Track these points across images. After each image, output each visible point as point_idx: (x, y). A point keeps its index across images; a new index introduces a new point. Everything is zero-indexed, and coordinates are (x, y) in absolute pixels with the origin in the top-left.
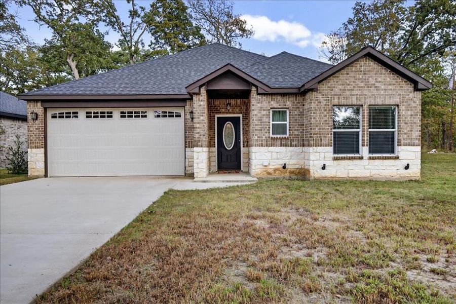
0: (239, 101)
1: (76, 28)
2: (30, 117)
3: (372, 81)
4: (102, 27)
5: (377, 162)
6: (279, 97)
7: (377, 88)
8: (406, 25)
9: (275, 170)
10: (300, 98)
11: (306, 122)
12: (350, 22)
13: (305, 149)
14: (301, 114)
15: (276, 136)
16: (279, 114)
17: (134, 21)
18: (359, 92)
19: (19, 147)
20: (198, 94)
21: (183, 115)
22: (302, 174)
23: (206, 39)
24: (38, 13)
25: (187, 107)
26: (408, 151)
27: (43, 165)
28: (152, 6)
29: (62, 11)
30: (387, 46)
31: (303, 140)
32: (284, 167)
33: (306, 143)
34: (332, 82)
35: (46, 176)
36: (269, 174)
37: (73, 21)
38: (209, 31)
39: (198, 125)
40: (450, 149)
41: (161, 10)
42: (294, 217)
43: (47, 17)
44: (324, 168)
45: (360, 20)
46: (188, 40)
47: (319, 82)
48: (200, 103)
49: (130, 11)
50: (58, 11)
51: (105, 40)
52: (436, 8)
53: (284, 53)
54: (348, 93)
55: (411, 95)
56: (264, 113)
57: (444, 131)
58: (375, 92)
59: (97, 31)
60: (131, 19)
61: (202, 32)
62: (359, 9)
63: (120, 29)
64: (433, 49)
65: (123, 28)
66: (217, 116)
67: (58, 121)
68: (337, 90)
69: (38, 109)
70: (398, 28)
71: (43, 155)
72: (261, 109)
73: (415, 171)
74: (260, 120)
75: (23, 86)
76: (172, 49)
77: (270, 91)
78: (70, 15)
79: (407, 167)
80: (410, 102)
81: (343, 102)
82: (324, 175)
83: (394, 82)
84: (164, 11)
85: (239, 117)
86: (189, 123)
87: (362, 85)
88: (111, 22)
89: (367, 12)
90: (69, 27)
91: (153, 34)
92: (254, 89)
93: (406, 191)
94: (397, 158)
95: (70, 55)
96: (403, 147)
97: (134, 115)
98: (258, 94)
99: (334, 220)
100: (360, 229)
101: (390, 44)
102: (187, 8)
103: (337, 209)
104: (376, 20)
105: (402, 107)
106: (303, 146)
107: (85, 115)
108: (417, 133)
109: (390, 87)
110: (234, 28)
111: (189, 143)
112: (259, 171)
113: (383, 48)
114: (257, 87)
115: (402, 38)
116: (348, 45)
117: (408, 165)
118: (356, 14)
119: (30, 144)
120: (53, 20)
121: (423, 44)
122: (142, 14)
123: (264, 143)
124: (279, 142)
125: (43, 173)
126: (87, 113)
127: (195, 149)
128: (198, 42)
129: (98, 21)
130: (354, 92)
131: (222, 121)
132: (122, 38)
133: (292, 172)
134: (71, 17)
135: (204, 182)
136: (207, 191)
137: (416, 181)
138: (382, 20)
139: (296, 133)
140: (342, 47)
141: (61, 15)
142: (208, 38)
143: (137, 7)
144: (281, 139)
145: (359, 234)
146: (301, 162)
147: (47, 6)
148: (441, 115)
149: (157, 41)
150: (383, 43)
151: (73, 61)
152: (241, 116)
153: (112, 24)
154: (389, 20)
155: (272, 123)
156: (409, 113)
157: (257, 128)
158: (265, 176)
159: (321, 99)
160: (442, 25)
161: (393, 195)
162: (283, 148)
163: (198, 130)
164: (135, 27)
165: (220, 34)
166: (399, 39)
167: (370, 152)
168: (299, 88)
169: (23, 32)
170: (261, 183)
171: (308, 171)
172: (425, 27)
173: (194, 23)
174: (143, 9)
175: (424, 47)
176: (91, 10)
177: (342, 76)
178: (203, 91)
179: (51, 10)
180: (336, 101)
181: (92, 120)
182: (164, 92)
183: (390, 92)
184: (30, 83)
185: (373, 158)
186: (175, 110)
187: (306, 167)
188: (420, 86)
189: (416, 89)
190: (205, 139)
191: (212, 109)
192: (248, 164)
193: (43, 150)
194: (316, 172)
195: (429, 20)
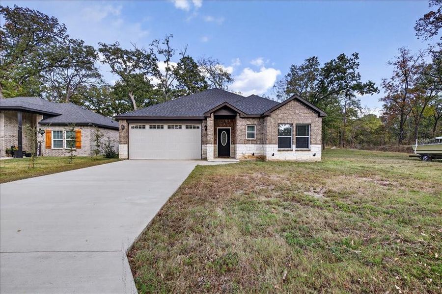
0: (229, 120)
1: (134, 76)
2: (120, 128)
3: (297, 112)
4: (149, 77)
5: (300, 152)
6: (251, 119)
7: (300, 116)
8: (319, 78)
9: (249, 156)
10: (261, 120)
11: (264, 131)
12: (289, 75)
13: (264, 145)
14: (262, 128)
15: (249, 139)
16: (251, 127)
17: (168, 73)
18: (291, 117)
19: (109, 144)
20: (210, 117)
21: (200, 127)
22: (262, 158)
23: (208, 84)
24: (113, 68)
25: (203, 124)
26: (315, 147)
27: (127, 153)
28: (178, 64)
29: (126, 66)
30: (308, 89)
31: (263, 141)
32: (253, 155)
33: (264, 142)
34: (278, 112)
35: (128, 159)
36: (245, 158)
37: (133, 72)
38: (209, 79)
39: (209, 133)
40: (343, 147)
41: (183, 67)
42: (260, 176)
43: (118, 70)
44: (273, 155)
45: (294, 74)
46: (198, 83)
47: (271, 112)
48: (210, 122)
49: (166, 68)
50: (124, 66)
51: (151, 83)
52: (334, 69)
53: (253, 95)
54: (285, 118)
55: (317, 119)
56: (243, 127)
57: (340, 136)
58: (299, 117)
59: (146, 77)
60: (166, 72)
61: (206, 80)
62: (293, 69)
63: (160, 78)
64: (334, 91)
65: (162, 77)
66: (218, 128)
67: (135, 130)
68: (280, 116)
69: (125, 123)
70: (314, 79)
71: (127, 148)
72: (242, 125)
73: (319, 157)
74: (241, 130)
75: (99, 108)
76: (189, 89)
77: (246, 116)
78: (131, 68)
79: (314, 155)
80: (317, 123)
81: (283, 122)
82: (273, 159)
83: (308, 112)
84: (185, 68)
85: (229, 129)
86: (204, 132)
87: (293, 114)
88: (155, 73)
89: (298, 71)
90: (130, 75)
91: (178, 81)
92: (238, 114)
93: (312, 166)
94: (310, 150)
95: (131, 92)
96: (313, 145)
97: (175, 127)
98: (240, 117)
99: (277, 177)
100: (288, 180)
101: (310, 88)
102: (198, 66)
103: (279, 173)
104: (303, 75)
105: (312, 125)
106: (263, 144)
107: (149, 127)
108: (319, 138)
109: (306, 115)
110: (223, 77)
111: (204, 142)
112: (240, 157)
113: (306, 90)
114: (240, 114)
115: (317, 84)
116: (288, 88)
117: (315, 154)
118: (292, 72)
119: (120, 142)
120: (121, 71)
121: (328, 89)
122: (172, 69)
123: (243, 142)
124: (251, 142)
125: (127, 157)
126: (150, 126)
127: (208, 145)
128: (203, 85)
129: (148, 73)
130: (289, 117)
131: (220, 131)
132: (161, 83)
133: (257, 157)
134: (131, 70)
135: (213, 162)
136: (216, 166)
137: (319, 162)
138: (306, 75)
139: (259, 137)
140: (284, 89)
141: (126, 68)
142: (209, 83)
143: (170, 66)
144: (252, 140)
145: (288, 182)
146: (262, 152)
147: (117, 63)
148: (338, 128)
149: (180, 84)
150: (306, 88)
151: (132, 95)
152: (231, 128)
153: (155, 75)
154: (309, 75)
155: (247, 132)
156: (316, 128)
157: (239, 134)
158: (244, 159)
159: (272, 120)
160: (338, 79)
161: (306, 168)
162: (253, 145)
163: (209, 136)
164: (168, 76)
165: (216, 81)
166: (315, 85)
167: (296, 147)
168: (261, 115)
169: (102, 77)
170: (241, 163)
171: (266, 157)
172: (329, 79)
173: (201, 74)
174: (173, 66)
175: (329, 90)
176: (143, 66)
177: (283, 109)
178: (212, 115)
179: (120, 65)
180: (279, 122)
181: (153, 130)
182: (191, 116)
183: (306, 117)
184: (103, 106)
185: (298, 151)
186: (196, 125)
187: (265, 155)
188: (321, 115)
189: (319, 116)
190: (212, 140)
191: (216, 125)
192: (235, 153)
193: (127, 145)
194: (269, 157)
195: (331, 75)
